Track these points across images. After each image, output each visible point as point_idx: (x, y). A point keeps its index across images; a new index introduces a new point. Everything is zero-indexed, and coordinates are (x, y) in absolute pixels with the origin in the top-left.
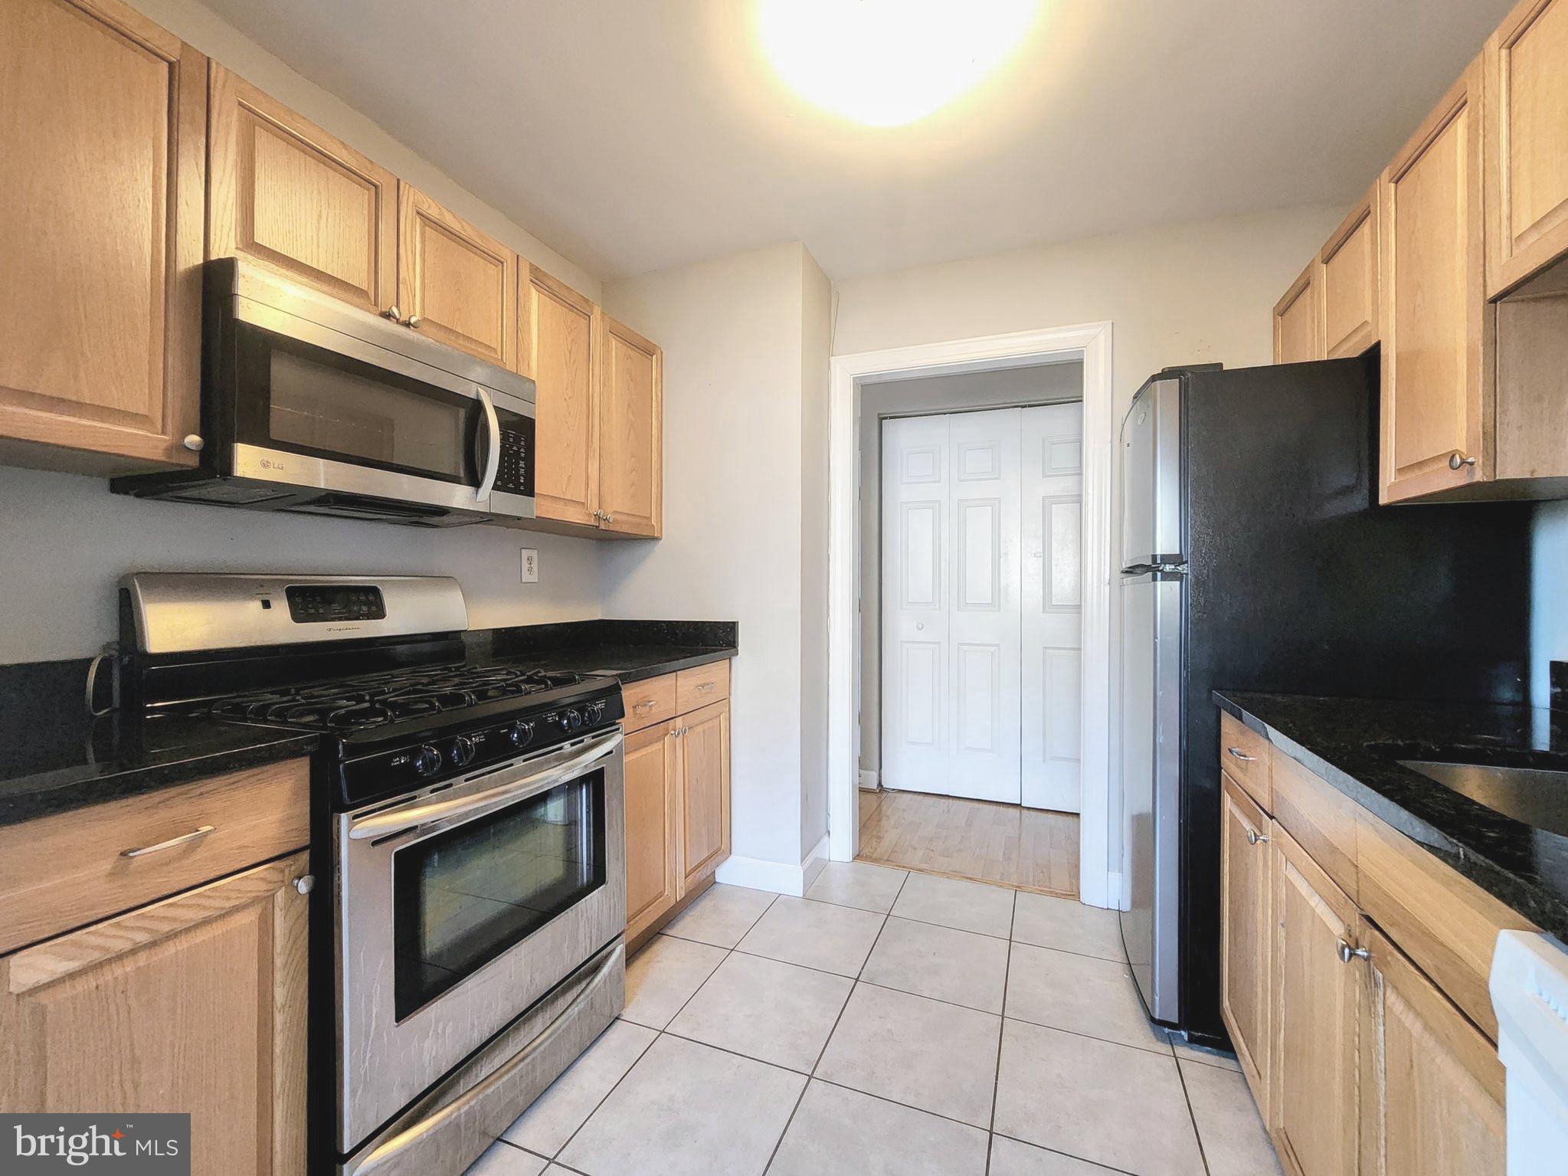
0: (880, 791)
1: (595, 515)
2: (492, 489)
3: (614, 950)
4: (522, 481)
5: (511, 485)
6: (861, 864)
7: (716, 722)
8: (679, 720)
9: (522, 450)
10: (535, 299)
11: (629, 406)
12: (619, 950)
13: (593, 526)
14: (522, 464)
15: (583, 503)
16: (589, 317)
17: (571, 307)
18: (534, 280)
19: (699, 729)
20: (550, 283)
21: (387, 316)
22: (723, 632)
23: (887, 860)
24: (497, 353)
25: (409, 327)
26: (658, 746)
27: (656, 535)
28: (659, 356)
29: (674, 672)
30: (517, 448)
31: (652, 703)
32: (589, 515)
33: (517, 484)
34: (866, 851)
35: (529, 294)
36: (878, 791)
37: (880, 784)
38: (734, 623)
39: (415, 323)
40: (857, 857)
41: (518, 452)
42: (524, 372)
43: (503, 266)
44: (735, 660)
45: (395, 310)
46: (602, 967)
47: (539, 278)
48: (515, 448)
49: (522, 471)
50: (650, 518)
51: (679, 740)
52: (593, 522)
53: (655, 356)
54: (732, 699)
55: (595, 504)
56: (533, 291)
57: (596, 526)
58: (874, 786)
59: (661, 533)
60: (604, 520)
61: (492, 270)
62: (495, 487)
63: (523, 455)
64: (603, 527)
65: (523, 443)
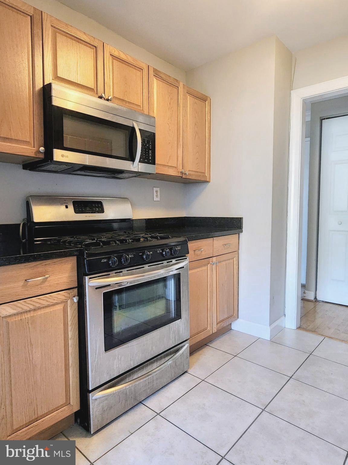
0: (315, 301)
1: (181, 172)
2: (139, 162)
3: (184, 345)
4: (150, 159)
5: (146, 160)
6: (301, 332)
7: (231, 261)
8: (214, 259)
10: (155, 83)
11: (196, 125)
12: (186, 346)
13: (180, 177)
14: (150, 152)
15: (176, 167)
16: (178, 87)
17: (171, 84)
18: (156, 75)
19: (224, 263)
20: (162, 75)
21: (101, 97)
22: (236, 222)
24: (141, 108)
25: (108, 101)
26: (204, 268)
27: (207, 180)
28: (209, 101)
29: (213, 237)
30: (149, 145)
31: (202, 250)
32: (178, 172)
33: (148, 159)
34: (304, 326)
35: (153, 80)
36: (314, 301)
37: (316, 298)
38: (241, 219)
39: (110, 99)
40: (299, 328)
41: (149, 147)
42: (151, 114)
43: (143, 71)
44: (241, 235)
45: (103, 95)
47: (157, 74)
48: (147, 145)
49: (150, 154)
50: (204, 173)
51: (214, 266)
52: (180, 175)
53: (207, 101)
54: (240, 251)
55: (181, 167)
56: (155, 80)
57: (181, 177)
58: (312, 298)
59: (210, 179)
60: (185, 174)
61: (139, 73)
63: (151, 148)
64: (184, 177)
65: (150, 143)
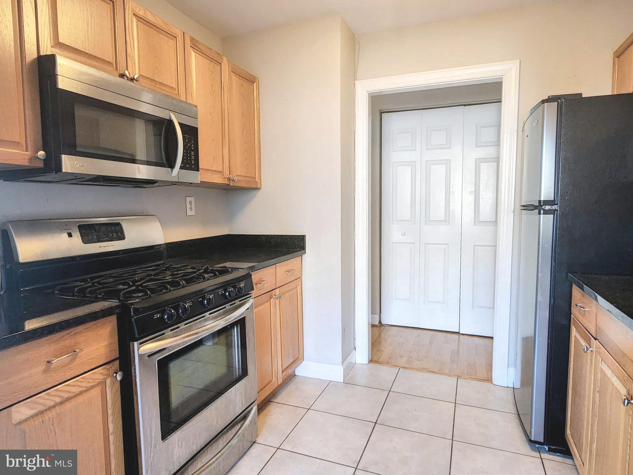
0: (380, 326)
1: (228, 178)
2: (180, 169)
3: (252, 409)
4: (193, 163)
5: (188, 166)
6: (372, 365)
7: (295, 290)
8: (277, 290)
9: (192, 146)
10: (193, 56)
11: (243, 114)
12: (255, 409)
13: (226, 184)
14: (193, 153)
15: (222, 172)
16: (221, 64)
17: (211, 59)
18: (193, 46)
19: (287, 294)
20: (200, 47)
21: (122, 76)
22: (297, 241)
23: (387, 363)
24: (176, 91)
25: (133, 82)
26: (267, 305)
27: (258, 187)
28: (257, 82)
29: (274, 264)
30: (190, 144)
31: (264, 282)
32: (225, 178)
33: (190, 164)
34: (375, 358)
35: (190, 54)
36: (379, 325)
37: (380, 322)
38: (304, 237)
39: (137, 78)
40: (371, 361)
41: (191, 147)
42: (189, 101)
43: (176, 40)
44: (304, 256)
45: (127, 72)
46: (248, 417)
47: (195, 45)
48: (189, 145)
49: (193, 157)
50: (255, 178)
51: (277, 301)
52: (226, 182)
53: (255, 84)
54: (303, 277)
55: (227, 172)
56: (193, 54)
57: (228, 184)
58: (377, 323)
59: (261, 185)
60: (232, 180)
61: (172, 43)
62: (181, 168)
63: (193, 148)
64: (232, 184)
65: (192, 142)
